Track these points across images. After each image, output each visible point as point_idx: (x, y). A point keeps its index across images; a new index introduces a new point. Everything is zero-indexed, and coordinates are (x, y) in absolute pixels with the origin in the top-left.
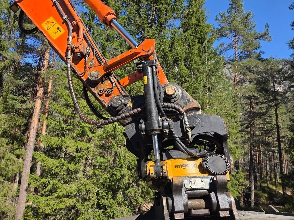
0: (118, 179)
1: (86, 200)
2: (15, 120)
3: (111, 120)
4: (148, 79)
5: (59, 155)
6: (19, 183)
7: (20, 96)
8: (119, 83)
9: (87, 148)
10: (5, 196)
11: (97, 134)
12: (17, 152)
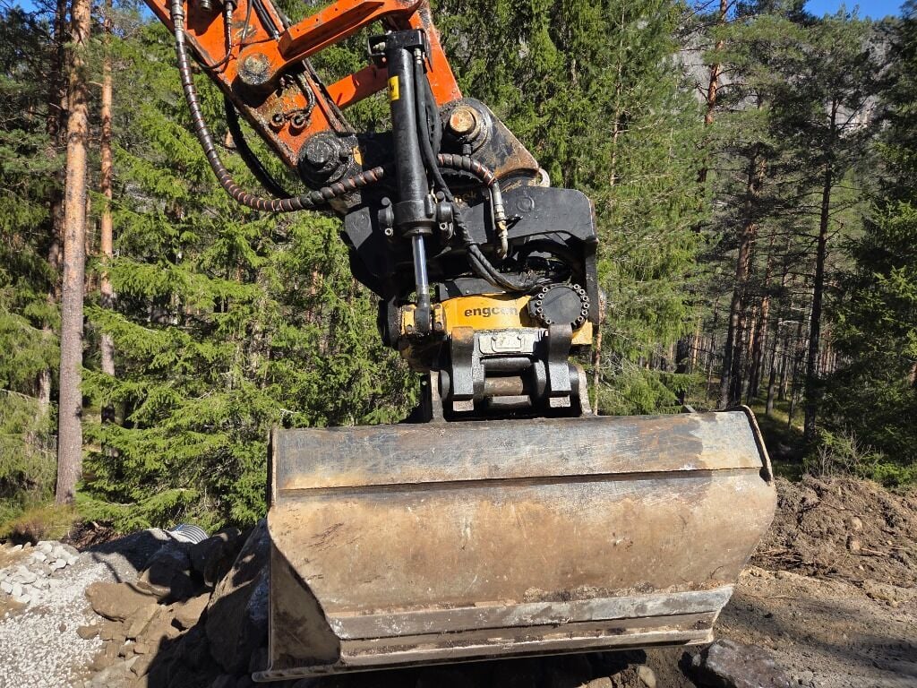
0: (341, 385)
1: (256, 438)
2: (11, 210)
3: (309, 199)
4: (402, 85)
5: (162, 320)
6: (55, 396)
7: (15, 132)
8: (327, 95)
9: (247, 298)
10: (17, 430)
11: (273, 258)
12: (33, 309)
